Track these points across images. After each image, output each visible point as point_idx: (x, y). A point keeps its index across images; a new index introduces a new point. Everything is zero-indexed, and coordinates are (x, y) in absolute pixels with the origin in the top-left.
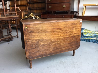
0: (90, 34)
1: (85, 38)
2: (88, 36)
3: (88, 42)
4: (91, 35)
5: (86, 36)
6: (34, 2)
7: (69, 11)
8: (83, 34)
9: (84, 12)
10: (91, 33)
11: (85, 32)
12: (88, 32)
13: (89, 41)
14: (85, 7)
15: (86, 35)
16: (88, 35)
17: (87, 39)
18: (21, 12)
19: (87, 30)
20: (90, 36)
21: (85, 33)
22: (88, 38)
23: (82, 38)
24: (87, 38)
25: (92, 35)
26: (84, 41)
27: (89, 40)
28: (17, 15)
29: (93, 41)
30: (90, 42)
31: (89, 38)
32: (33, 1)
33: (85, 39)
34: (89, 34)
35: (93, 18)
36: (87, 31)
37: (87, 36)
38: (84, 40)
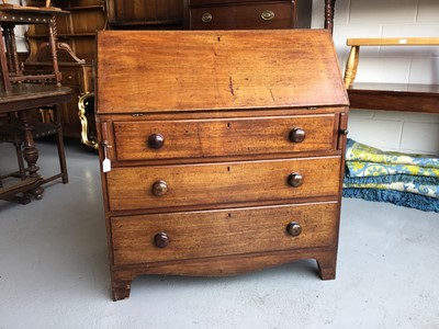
0: (378, 167)
1: (355, 186)
2: (368, 177)
3: (369, 199)
4: (380, 170)
5: (360, 175)
8: (349, 167)
9: (350, 73)
10: (382, 163)
11: (354, 157)
12: (370, 156)
13: (375, 195)
14: (354, 49)
15: (360, 171)
16: (367, 173)
17: (363, 189)
19: (363, 147)
20: (376, 174)
21: (356, 160)
22: (369, 185)
23: (344, 186)
24: (363, 186)
25: (384, 171)
26: (354, 199)
27: (374, 191)
29: (391, 199)
30: (377, 200)
31: (373, 185)
33: (357, 189)
34: (371, 168)
35: (390, 98)
36: (363, 155)
37: (364, 177)
38: (350, 192)
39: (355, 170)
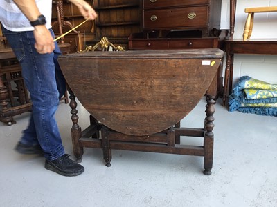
0: (266, 92)
1: (250, 105)
2: (259, 99)
3: (260, 114)
4: (268, 94)
5: (254, 98)
6: (110, 7)
7: (205, 27)
8: (246, 92)
9: (247, 31)
10: (269, 90)
11: (250, 86)
12: (261, 86)
13: (264, 111)
14: (250, 15)
15: (254, 95)
16: (258, 96)
17: (256, 107)
18: (77, 35)
19: (257, 81)
20: (264, 97)
21: (251, 88)
22: (260, 105)
23: (243, 105)
24: (256, 105)
25: (270, 95)
26: (249, 114)
27: (263, 108)
28: (63, 42)
29: (275, 113)
30: (265, 115)
31: (263, 105)
32: (108, 5)
33: (252, 107)
34: (261, 93)
35: (273, 46)
36: (255, 85)
37: (256, 99)
38: (247, 109)
39: (250, 94)
